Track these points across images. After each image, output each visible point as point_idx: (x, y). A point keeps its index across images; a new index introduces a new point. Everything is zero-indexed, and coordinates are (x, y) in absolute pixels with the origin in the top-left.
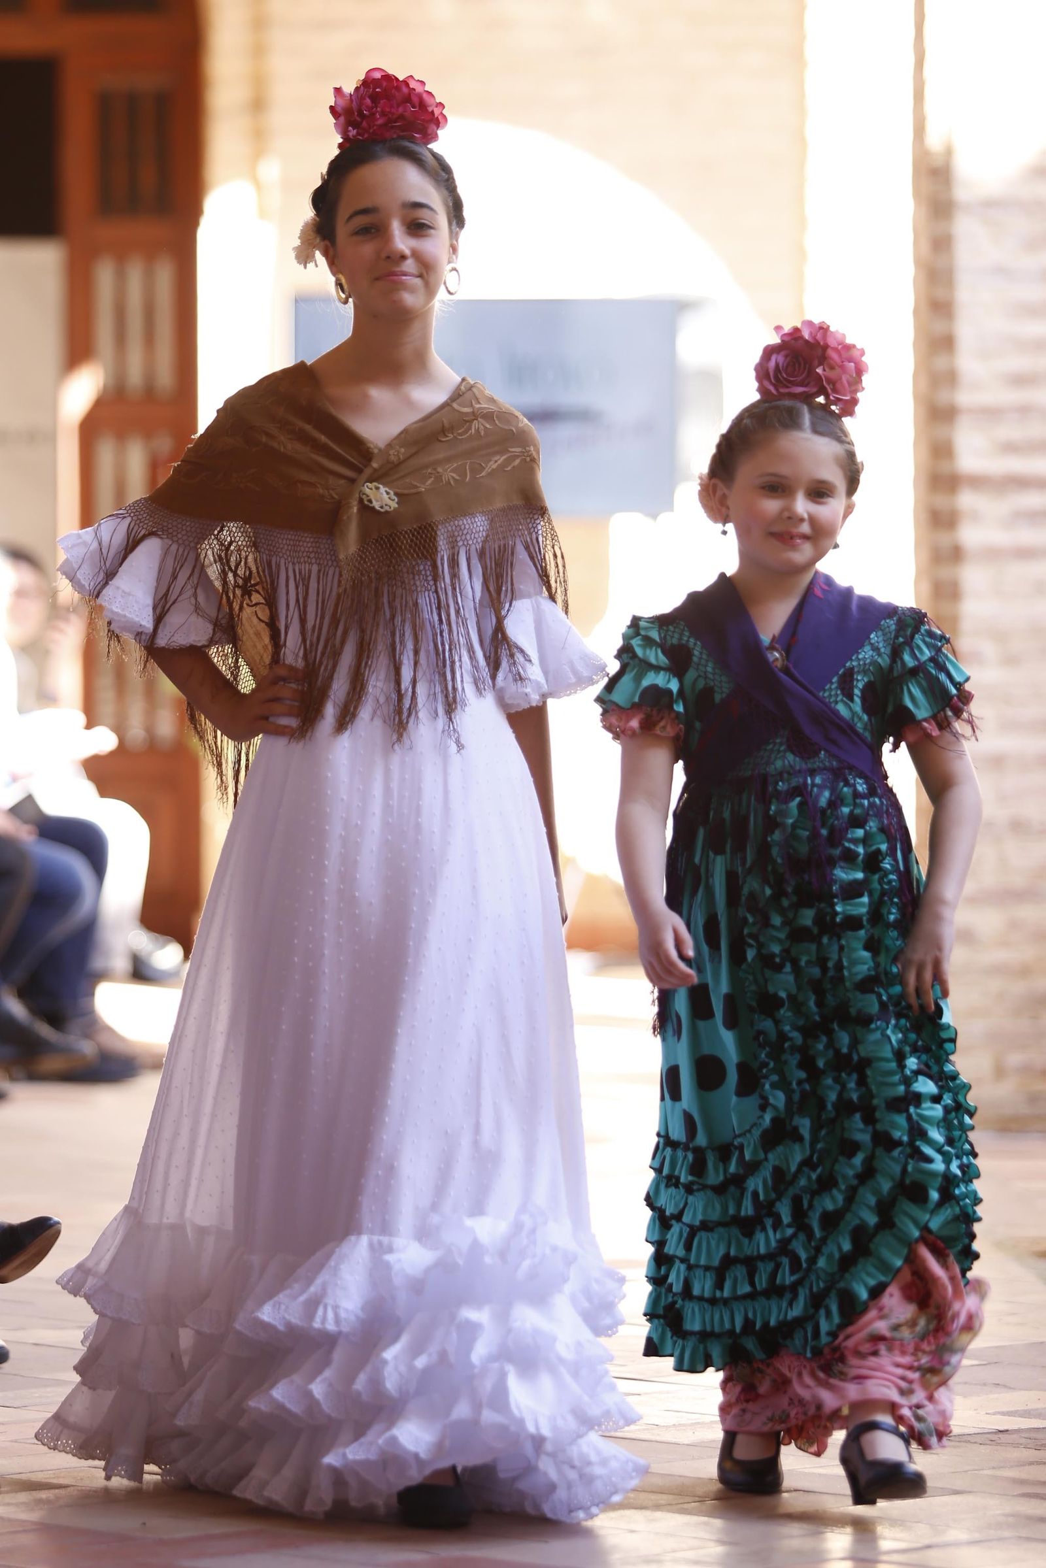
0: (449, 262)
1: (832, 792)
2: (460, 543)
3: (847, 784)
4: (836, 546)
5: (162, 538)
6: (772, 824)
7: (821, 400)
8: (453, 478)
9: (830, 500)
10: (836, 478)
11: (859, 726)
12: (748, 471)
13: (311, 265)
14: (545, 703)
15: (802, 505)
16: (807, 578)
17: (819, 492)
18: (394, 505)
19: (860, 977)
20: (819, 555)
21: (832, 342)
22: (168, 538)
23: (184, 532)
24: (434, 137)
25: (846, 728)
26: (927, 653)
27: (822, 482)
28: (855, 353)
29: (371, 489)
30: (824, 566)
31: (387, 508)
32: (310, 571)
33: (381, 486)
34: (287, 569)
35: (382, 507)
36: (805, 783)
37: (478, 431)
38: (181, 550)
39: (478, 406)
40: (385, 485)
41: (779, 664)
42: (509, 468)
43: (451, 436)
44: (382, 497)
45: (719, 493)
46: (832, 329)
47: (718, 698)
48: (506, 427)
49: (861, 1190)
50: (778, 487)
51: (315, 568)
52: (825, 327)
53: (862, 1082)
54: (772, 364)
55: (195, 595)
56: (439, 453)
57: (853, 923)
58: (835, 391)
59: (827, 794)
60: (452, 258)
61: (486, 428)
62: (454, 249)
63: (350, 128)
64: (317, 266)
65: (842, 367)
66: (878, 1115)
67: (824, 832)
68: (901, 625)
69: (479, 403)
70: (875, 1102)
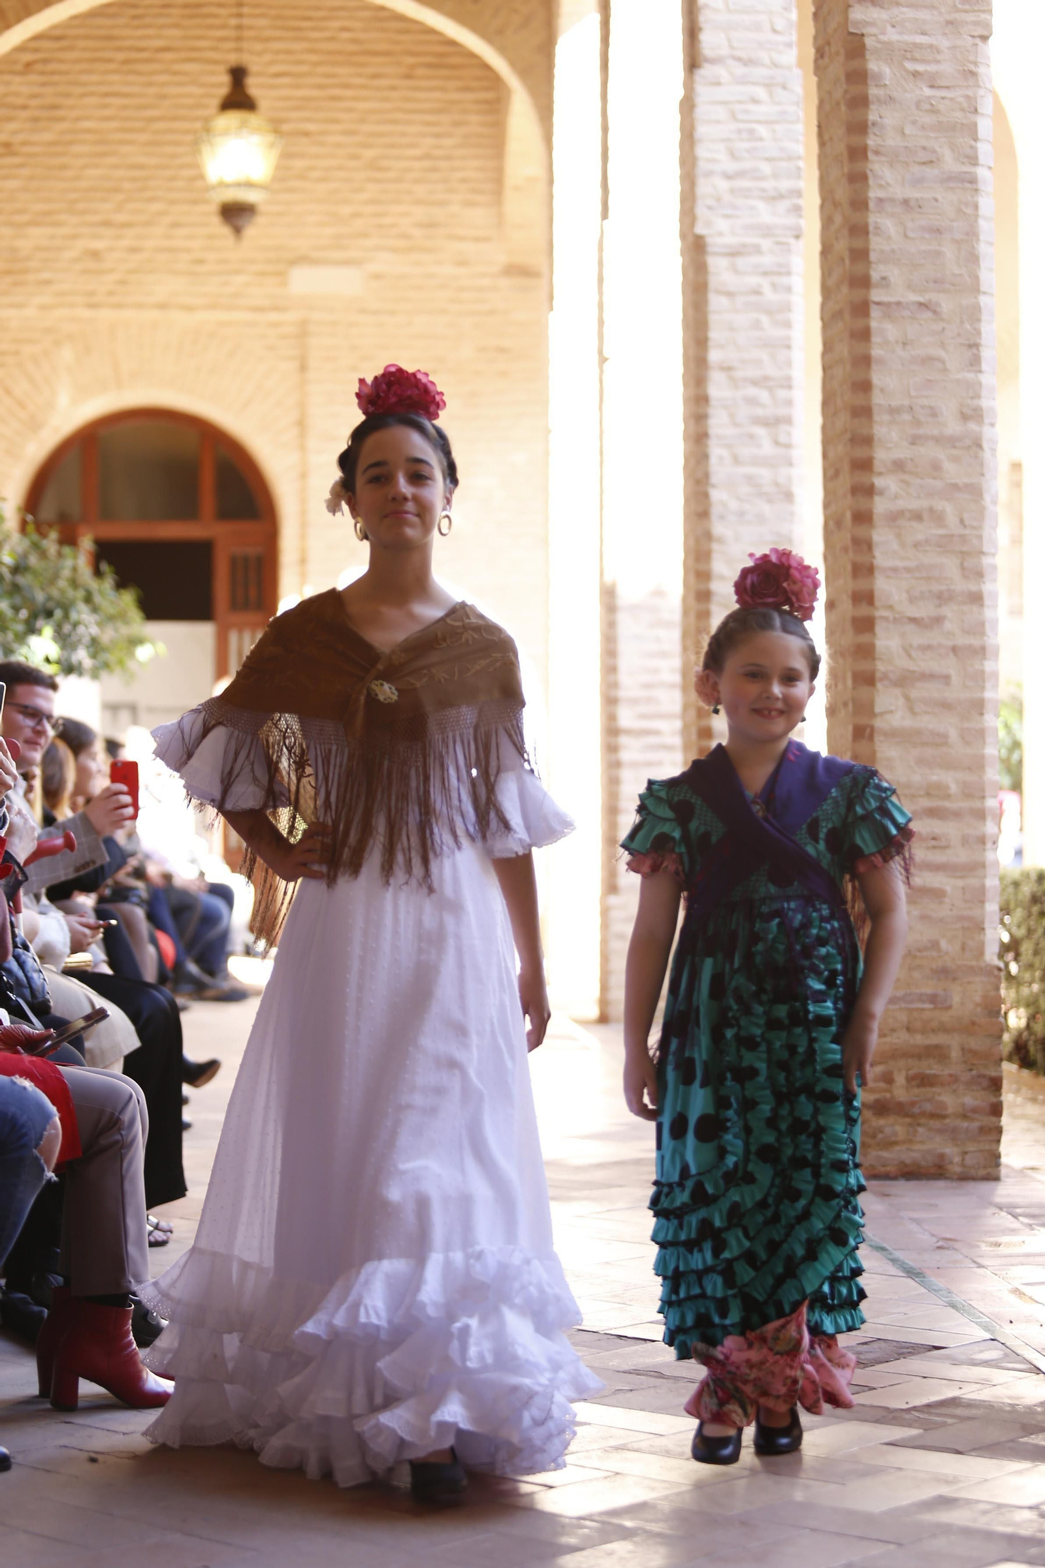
0: (444, 509)
1: (804, 916)
2: (448, 729)
3: (816, 910)
4: (804, 720)
5: (226, 726)
6: (755, 938)
7: (786, 608)
8: (443, 677)
9: (798, 683)
10: (800, 664)
11: (825, 864)
12: (734, 663)
13: (338, 514)
14: (530, 851)
15: (777, 690)
16: (783, 744)
17: (790, 678)
18: (395, 697)
19: (828, 1064)
20: (791, 727)
21: (794, 563)
22: (231, 725)
23: (243, 722)
24: (436, 416)
25: (813, 864)
26: (874, 804)
27: (792, 670)
28: (812, 572)
29: (377, 685)
30: (795, 736)
31: (389, 701)
32: (330, 751)
33: (385, 683)
34: (316, 748)
35: (385, 699)
36: (783, 907)
37: (467, 641)
38: (241, 735)
39: (468, 621)
40: (388, 682)
41: (761, 814)
42: (491, 670)
43: (444, 645)
44: (387, 692)
45: (711, 681)
46: (794, 553)
47: (714, 839)
48: (489, 637)
49: (797, 1227)
50: (757, 675)
51: (334, 748)
52: (787, 552)
53: (816, 1145)
54: (748, 581)
55: (252, 770)
56: (434, 657)
57: (824, 1021)
58: (798, 600)
59: (799, 917)
60: (446, 507)
61: (473, 637)
62: (448, 501)
63: (370, 406)
64: (343, 514)
65: (802, 582)
66: (823, 1171)
67: (798, 947)
68: (855, 781)
69: (469, 618)
70: (823, 1161)
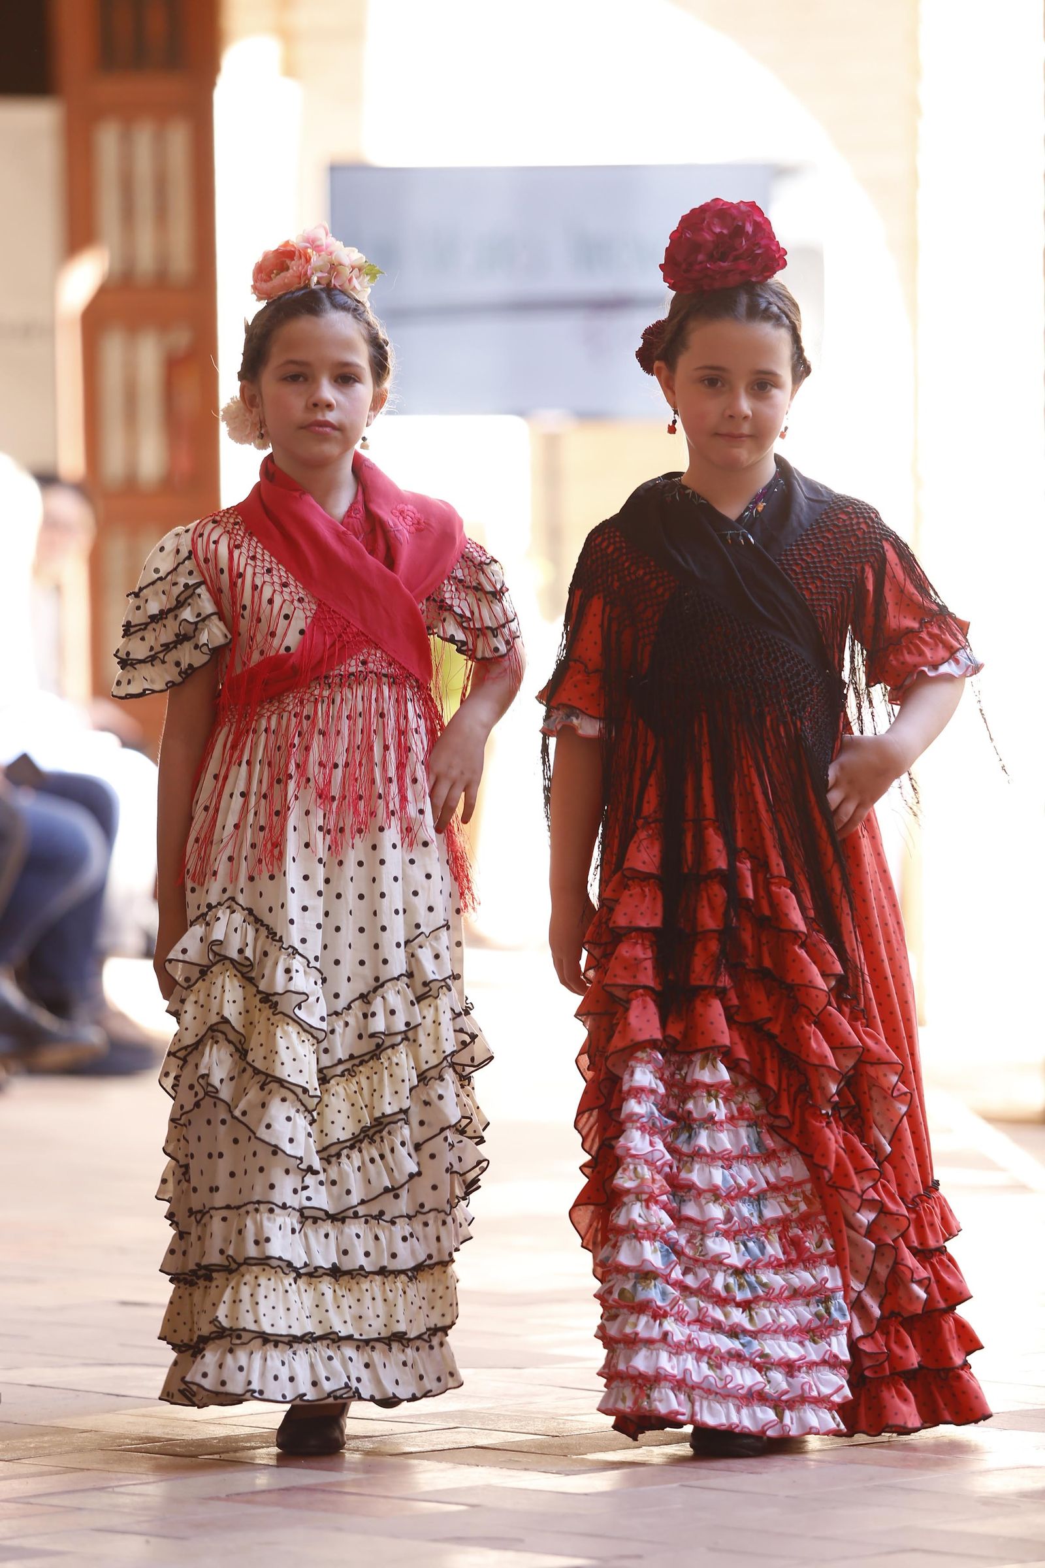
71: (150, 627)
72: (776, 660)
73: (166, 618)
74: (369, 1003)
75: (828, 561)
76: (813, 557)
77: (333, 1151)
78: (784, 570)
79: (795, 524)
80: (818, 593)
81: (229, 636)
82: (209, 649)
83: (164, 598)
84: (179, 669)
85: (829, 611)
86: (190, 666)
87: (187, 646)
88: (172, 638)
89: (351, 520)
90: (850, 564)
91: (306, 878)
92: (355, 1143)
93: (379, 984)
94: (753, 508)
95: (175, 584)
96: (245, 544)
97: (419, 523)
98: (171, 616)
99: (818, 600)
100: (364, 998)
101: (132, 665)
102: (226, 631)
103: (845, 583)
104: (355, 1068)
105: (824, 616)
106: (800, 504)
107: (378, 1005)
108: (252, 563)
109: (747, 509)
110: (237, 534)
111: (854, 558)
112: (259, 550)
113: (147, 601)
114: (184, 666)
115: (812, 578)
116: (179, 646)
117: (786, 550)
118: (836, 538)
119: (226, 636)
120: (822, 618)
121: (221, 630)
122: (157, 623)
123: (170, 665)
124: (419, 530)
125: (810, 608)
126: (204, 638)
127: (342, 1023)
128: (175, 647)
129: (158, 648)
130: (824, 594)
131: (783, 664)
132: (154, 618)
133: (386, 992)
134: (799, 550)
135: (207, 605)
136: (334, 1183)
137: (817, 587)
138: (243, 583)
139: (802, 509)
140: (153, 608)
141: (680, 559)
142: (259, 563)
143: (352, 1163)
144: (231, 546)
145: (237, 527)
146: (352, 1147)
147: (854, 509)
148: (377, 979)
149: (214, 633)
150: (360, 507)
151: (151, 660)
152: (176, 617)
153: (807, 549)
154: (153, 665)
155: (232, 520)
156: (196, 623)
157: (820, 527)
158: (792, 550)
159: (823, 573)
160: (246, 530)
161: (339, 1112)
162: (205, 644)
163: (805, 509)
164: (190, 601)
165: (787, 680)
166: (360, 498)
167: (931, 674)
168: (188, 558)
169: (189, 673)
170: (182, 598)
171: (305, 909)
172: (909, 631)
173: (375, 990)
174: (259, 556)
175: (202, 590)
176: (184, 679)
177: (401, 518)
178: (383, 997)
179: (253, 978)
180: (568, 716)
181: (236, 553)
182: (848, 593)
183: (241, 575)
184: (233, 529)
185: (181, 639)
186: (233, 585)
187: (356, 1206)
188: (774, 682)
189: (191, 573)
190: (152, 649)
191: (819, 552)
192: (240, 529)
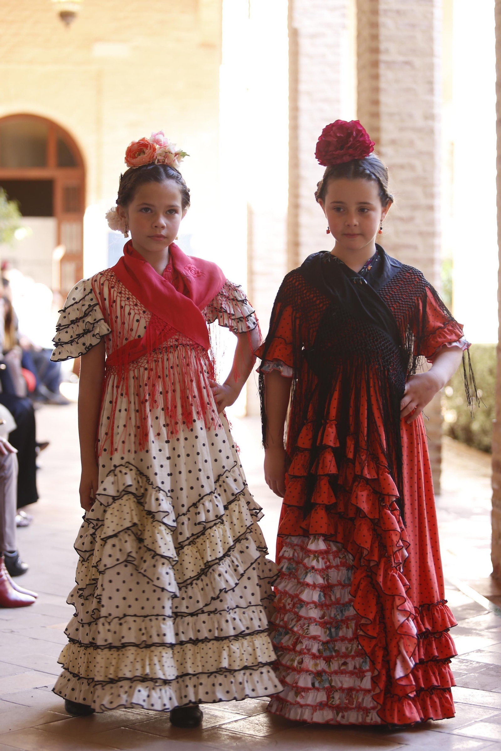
71: (70, 327)
72: (377, 340)
73: (79, 322)
74: (197, 507)
75: (402, 294)
76: (395, 292)
77: (189, 582)
78: (381, 297)
79: (386, 276)
80: (397, 309)
81: (110, 330)
82: (100, 336)
83: (78, 312)
84: (85, 347)
85: (402, 318)
86: (91, 345)
87: (89, 335)
88: (81, 331)
89: (167, 273)
90: (412, 296)
91: (160, 450)
92: (198, 577)
93: (201, 498)
94: (366, 268)
95: (83, 305)
96: (116, 286)
97: (198, 273)
98: (81, 321)
99: (398, 312)
100: (195, 505)
101: (61, 345)
102: (108, 327)
103: (410, 305)
104: (195, 540)
105: (400, 320)
106: (388, 267)
107: (201, 508)
108: (120, 295)
109: (363, 268)
110: (112, 281)
111: (413, 294)
112: (123, 289)
113: (69, 314)
114: (88, 344)
115: (395, 302)
116: (85, 335)
117: (382, 289)
118: (405, 284)
119: (108, 330)
120: (399, 321)
121: (106, 327)
122: (74, 324)
123: (80, 344)
124: (198, 276)
125: (394, 316)
126: (97, 331)
127: (187, 519)
128: (83, 336)
129: (74, 337)
130: (400, 309)
131: (380, 343)
132: (73, 322)
133: (204, 501)
134: (388, 288)
135: (99, 315)
136: (191, 598)
137: (397, 306)
138: (116, 305)
139: (389, 270)
140: (73, 317)
141: (331, 291)
142: (123, 295)
143: (198, 587)
144: (110, 287)
145: (112, 277)
146: (198, 579)
147: (412, 271)
148: (200, 495)
149: (103, 328)
150: (171, 266)
151: (71, 342)
152: (84, 321)
153: (392, 288)
154: (72, 345)
155: (110, 274)
156: (94, 324)
157: (398, 278)
158: (385, 288)
159: (400, 300)
160: (117, 279)
161: (190, 563)
162: (97, 334)
163: (390, 270)
164: (91, 313)
165: (382, 350)
166: (171, 262)
167: (449, 346)
168: (91, 292)
169: (90, 348)
170: (87, 312)
171: (162, 466)
172: (440, 328)
173: (199, 501)
174: (123, 292)
175: (97, 308)
176: (87, 351)
177: (189, 271)
178: (203, 504)
179: (142, 503)
180: (278, 366)
181: (112, 290)
182: (412, 310)
183: (115, 302)
184: (110, 278)
185: (86, 332)
186: (111, 306)
187: (202, 608)
188: (376, 351)
189: (92, 300)
190: (72, 337)
191: (397, 290)
192: (113, 279)
